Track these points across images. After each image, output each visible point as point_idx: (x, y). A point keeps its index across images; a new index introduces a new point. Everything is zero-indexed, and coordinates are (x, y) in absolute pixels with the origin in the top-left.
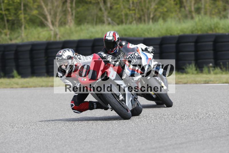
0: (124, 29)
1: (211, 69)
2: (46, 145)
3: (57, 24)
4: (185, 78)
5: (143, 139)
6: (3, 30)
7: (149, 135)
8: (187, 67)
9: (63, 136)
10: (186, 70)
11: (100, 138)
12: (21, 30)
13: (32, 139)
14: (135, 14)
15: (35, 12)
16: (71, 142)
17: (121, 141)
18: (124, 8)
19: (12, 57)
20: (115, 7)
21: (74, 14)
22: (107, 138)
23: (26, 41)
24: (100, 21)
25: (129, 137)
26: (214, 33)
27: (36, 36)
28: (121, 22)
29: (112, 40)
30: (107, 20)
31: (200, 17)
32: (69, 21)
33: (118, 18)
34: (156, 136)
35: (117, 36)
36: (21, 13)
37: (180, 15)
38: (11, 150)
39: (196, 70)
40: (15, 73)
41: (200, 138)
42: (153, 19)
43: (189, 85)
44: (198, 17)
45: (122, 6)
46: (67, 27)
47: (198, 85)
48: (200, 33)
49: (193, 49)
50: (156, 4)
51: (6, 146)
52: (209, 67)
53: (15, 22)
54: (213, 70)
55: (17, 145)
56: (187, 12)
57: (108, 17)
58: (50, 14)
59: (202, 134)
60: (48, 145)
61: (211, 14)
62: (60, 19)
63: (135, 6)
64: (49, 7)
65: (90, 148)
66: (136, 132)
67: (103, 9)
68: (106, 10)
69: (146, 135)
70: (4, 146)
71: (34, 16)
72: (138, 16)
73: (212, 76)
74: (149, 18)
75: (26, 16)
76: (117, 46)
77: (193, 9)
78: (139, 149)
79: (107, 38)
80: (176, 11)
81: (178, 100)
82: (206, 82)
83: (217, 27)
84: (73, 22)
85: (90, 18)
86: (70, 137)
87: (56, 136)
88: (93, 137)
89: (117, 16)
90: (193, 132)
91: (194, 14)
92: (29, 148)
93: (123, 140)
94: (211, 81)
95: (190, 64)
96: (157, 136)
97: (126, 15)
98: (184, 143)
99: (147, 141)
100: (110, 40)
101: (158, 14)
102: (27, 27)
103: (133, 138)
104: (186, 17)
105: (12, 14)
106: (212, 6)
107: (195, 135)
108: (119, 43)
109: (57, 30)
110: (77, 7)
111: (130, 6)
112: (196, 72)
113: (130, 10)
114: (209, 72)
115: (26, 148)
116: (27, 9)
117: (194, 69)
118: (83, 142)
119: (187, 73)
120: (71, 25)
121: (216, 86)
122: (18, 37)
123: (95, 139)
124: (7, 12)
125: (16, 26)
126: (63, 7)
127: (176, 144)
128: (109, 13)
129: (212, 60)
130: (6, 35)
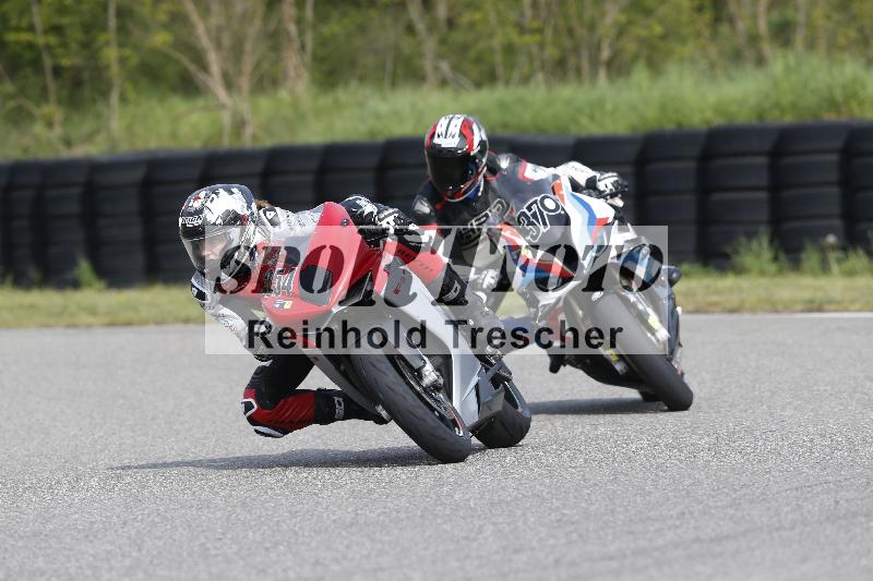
0: (503, 106)
1: (833, 256)
2: (203, 545)
3: (245, 82)
4: (731, 290)
5: (573, 523)
6: (38, 105)
7: (593, 508)
8: (742, 250)
9: (267, 509)
10: (737, 260)
11: (408, 518)
12: (108, 105)
13: (149, 520)
14: (542, 46)
15: (161, 39)
16: (296, 533)
17: (489, 529)
18: (502, 23)
19: (73, 207)
20: (466, 18)
21: (309, 47)
22: (436, 516)
23: (125, 148)
24: (408, 72)
25: (519, 513)
26: (844, 118)
27: (165, 129)
28: (488, 78)
29: (457, 149)
30: (436, 69)
31: (791, 59)
32: (292, 73)
33: (478, 60)
34: (622, 509)
35: (479, 135)
36: (107, 43)
37: (713, 51)
38: (69, 561)
39: (775, 259)
40: (84, 268)
41: (790, 516)
42: (609, 64)
43: (746, 317)
44: (785, 57)
45: (493, 18)
46: (283, 94)
47: (785, 316)
48: (788, 119)
49: (763, 180)
50: (624, 10)
51: (50, 547)
52: (823, 250)
53: (86, 75)
54: (839, 261)
55: (91, 541)
56: (741, 40)
57: (440, 56)
58: (219, 45)
59: (798, 505)
60: (209, 545)
61: (833, 47)
62: (257, 66)
63: (543, 14)
64: (214, 21)
65: (368, 556)
66: (544, 494)
67: (420, 26)
68: (431, 29)
69: (583, 505)
70: (41, 549)
71: (155, 52)
72: (551, 52)
73: (834, 284)
74: (595, 63)
75: (127, 52)
76: (478, 174)
77: (763, 27)
78: (557, 561)
79: (436, 140)
80: (699, 35)
81: (704, 374)
82: (815, 306)
83: (855, 95)
84: (306, 76)
85: (369, 60)
86: (294, 514)
87: (238, 511)
88: (379, 515)
89: (472, 54)
90: (763, 494)
91: (767, 48)
92: (134, 554)
93: (494, 524)
94: (830, 301)
95: (751, 235)
96: (627, 510)
97: (510, 50)
98: (727, 537)
99: (587, 530)
100: (449, 150)
101: (630, 47)
102: (132, 95)
103: (532, 520)
104: (736, 57)
105: (74, 46)
106: (837, 16)
107: (769, 509)
108: (484, 160)
109: (245, 107)
110: (321, 18)
111: (522, 15)
112: (772, 268)
113: (522, 29)
114: (825, 268)
115: (123, 556)
116: (130, 25)
117: (767, 254)
118: (344, 533)
119: (739, 271)
120: (299, 86)
121: (849, 320)
122: (96, 132)
123: (387, 521)
124: (52, 40)
125: (87, 92)
126: (266, 19)
127: (697, 540)
128: (443, 42)
129: (837, 223)
130: (50, 124)
